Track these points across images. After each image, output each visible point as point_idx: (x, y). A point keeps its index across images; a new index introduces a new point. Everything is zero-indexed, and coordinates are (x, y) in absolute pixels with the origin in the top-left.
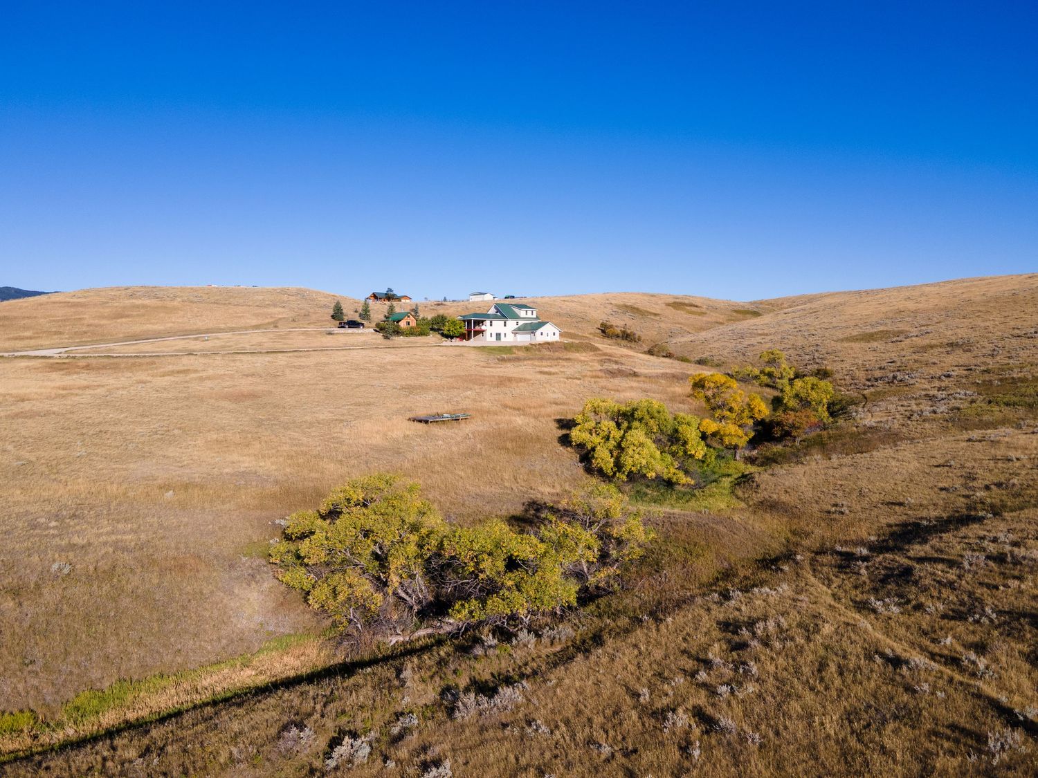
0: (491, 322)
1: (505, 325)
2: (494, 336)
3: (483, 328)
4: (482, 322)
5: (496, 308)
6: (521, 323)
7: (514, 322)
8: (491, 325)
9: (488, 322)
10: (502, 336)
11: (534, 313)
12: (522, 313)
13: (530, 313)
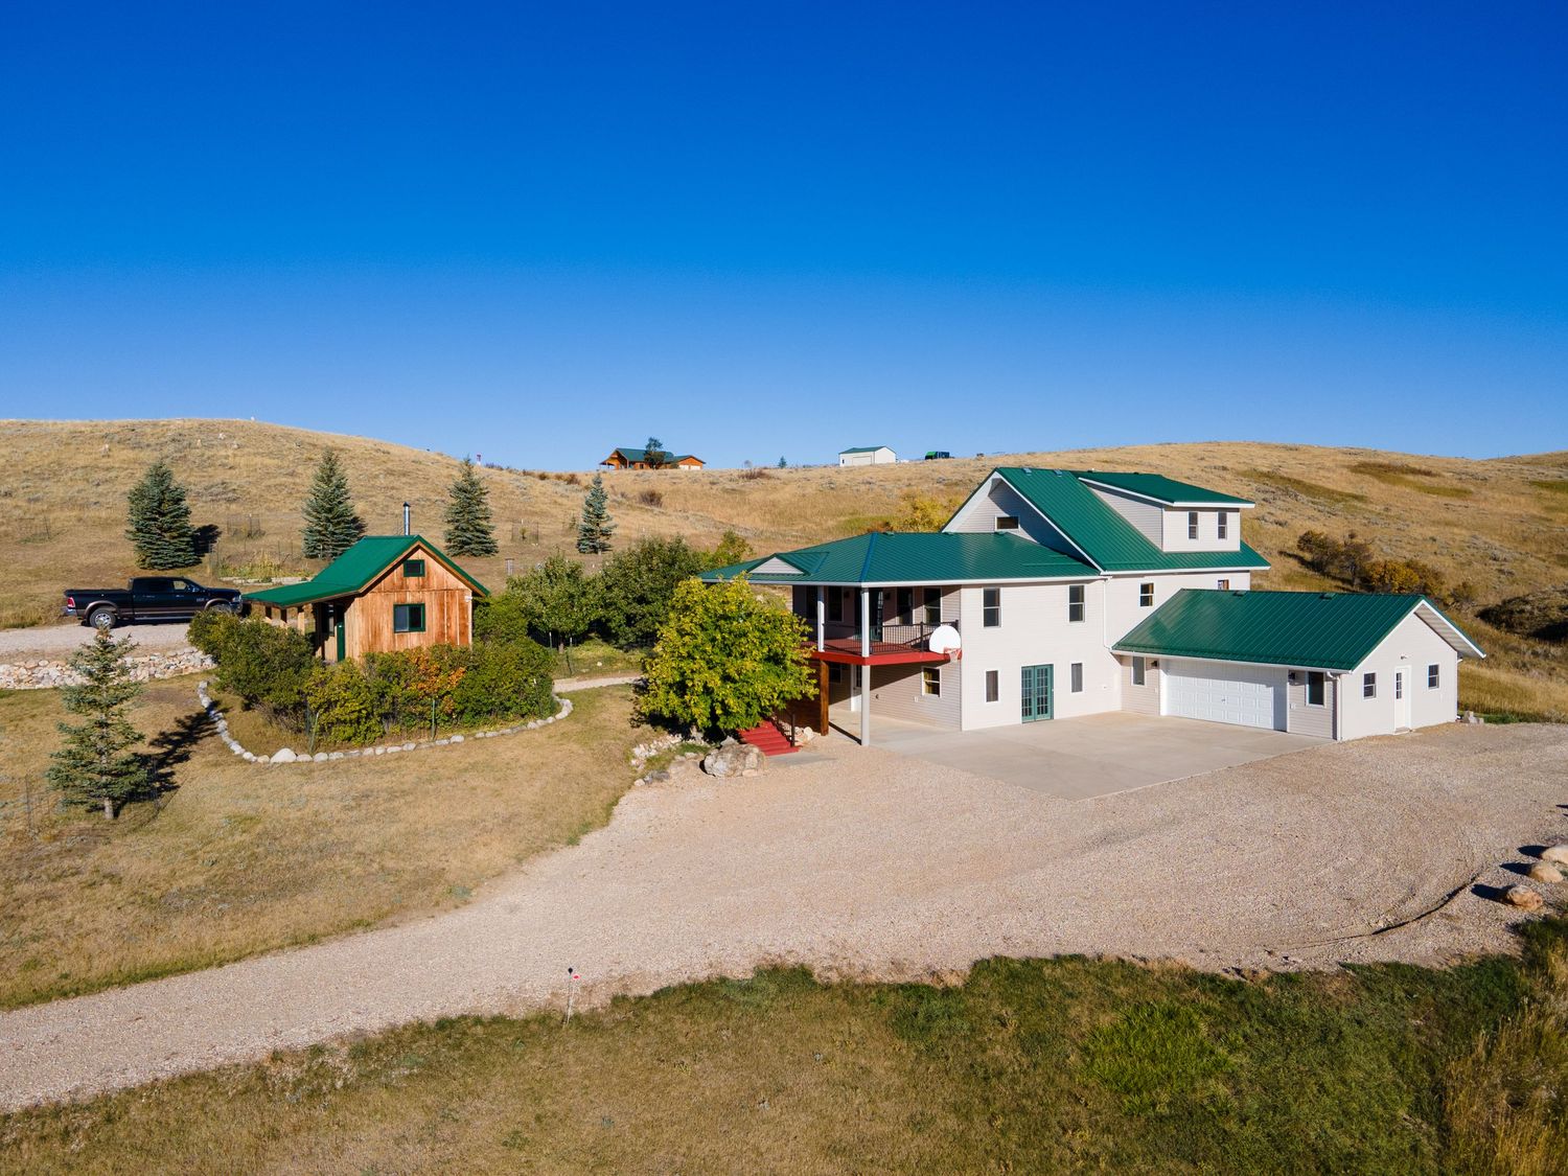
0: (992, 598)
1: (1076, 614)
2: (1012, 689)
3: (941, 640)
4: (932, 597)
5: (1001, 494)
6: (1167, 586)
7: (1131, 586)
8: (991, 619)
9: (970, 601)
10: (1061, 681)
11: (1233, 520)
12: (1171, 530)
13: (1207, 522)
